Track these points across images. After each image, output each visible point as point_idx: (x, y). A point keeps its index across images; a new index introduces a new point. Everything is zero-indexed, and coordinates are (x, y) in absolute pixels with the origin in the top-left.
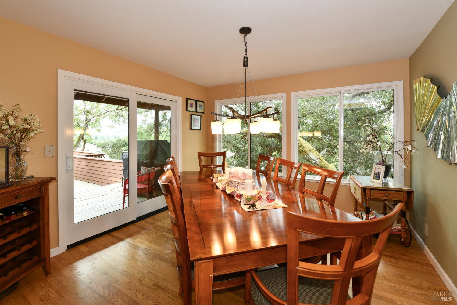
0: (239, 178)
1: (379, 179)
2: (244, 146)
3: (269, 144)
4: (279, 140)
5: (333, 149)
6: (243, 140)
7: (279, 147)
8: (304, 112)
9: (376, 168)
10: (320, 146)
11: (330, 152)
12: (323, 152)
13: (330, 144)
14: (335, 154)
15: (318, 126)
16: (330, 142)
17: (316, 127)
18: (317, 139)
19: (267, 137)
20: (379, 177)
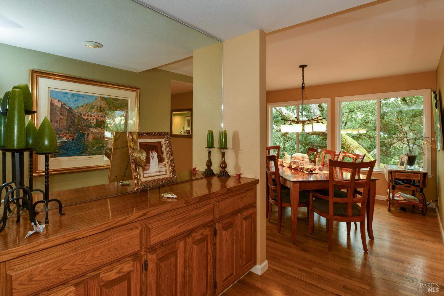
0: (299, 160)
1: (403, 166)
2: (284, 144)
3: (311, 142)
4: (323, 137)
5: (388, 148)
6: (283, 137)
7: (322, 146)
8: (352, 107)
9: (402, 158)
10: (371, 145)
11: (384, 151)
12: (375, 151)
13: (384, 142)
14: (390, 153)
15: (368, 122)
16: (383, 140)
17: (366, 123)
18: (367, 137)
19: (310, 134)
20: (404, 164)
